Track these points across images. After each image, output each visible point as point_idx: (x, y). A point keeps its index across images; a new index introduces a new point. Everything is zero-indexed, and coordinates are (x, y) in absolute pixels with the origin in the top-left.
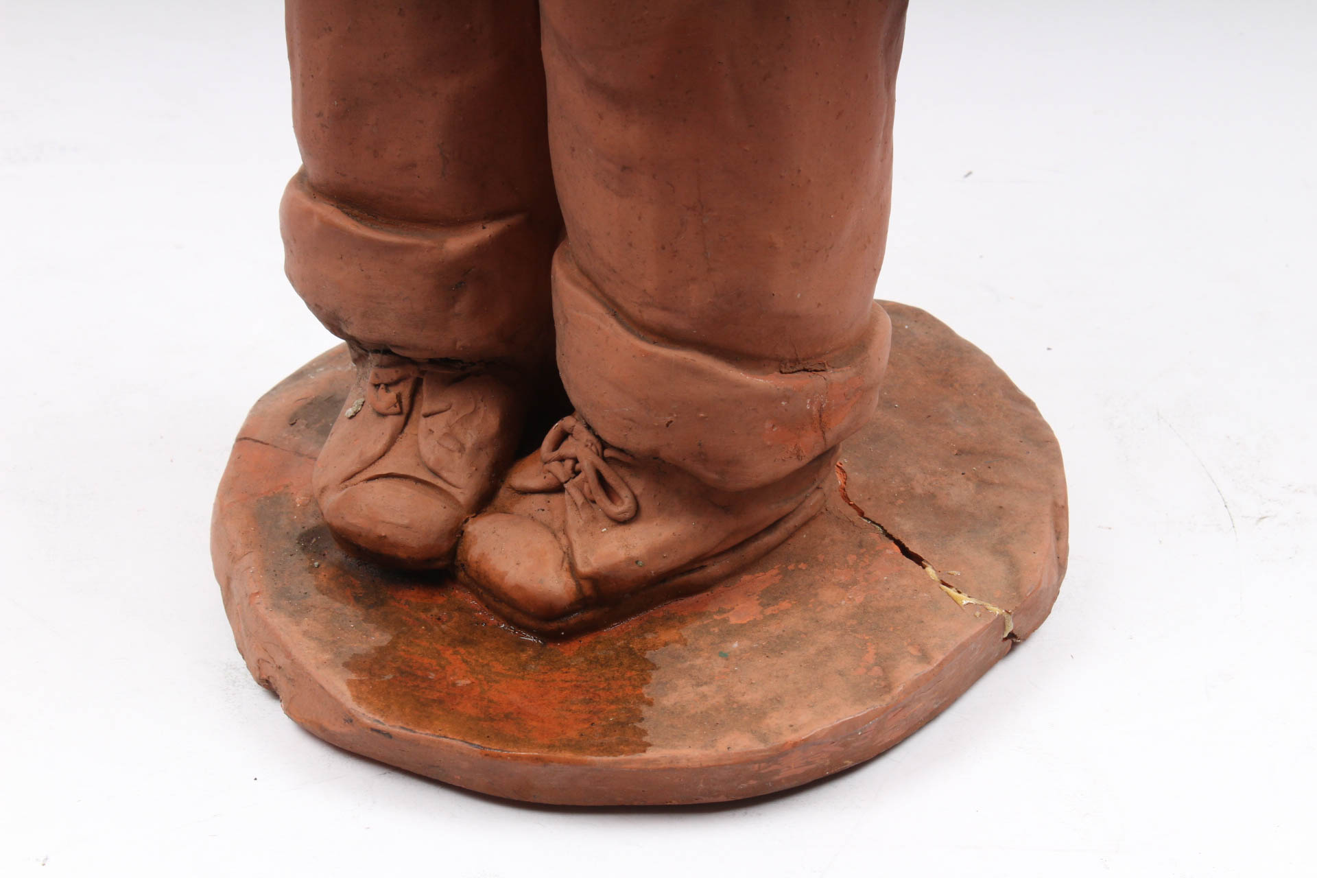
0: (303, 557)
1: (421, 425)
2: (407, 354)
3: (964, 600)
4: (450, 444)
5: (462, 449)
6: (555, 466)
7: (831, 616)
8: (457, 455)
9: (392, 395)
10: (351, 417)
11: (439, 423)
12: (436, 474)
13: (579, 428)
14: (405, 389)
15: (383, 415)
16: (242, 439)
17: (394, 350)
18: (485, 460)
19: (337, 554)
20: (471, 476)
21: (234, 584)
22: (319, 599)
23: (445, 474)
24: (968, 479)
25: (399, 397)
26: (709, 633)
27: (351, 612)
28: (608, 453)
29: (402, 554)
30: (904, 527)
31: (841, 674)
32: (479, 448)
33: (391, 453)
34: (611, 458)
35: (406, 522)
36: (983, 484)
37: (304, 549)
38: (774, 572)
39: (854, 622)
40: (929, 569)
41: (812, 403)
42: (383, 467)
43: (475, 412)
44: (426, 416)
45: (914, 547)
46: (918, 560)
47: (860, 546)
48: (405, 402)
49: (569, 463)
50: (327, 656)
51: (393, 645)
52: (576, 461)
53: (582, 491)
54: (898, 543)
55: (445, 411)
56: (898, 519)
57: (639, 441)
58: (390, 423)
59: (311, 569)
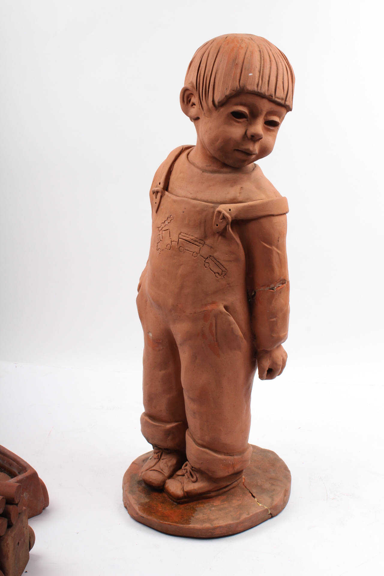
0: (138, 485)
1: (161, 461)
2: (159, 447)
3: (260, 505)
4: (165, 465)
5: (168, 466)
6: (183, 471)
7: (234, 505)
8: (166, 467)
9: (157, 455)
10: (150, 459)
11: (164, 461)
12: (162, 470)
13: (188, 463)
14: (159, 454)
15: (155, 459)
16: (133, 463)
17: (157, 446)
18: (172, 469)
19: (144, 485)
20: (168, 471)
21: (124, 488)
22: (138, 492)
23: (164, 470)
24: (270, 484)
25: (158, 456)
26: (209, 506)
27: (143, 495)
28: (193, 469)
29: (154, 485)
30: (254, 491)
31: (231, 515)
32: (171, 466)
33: (155, 466)
34: (193, 470)
35: (155, 479)
36: (272, 484)
37: (138, 483)
38: (225, 496)
39: (237, 507)
40: (256, 499)
41: (230, 462)
42: (153, 469)
43: (172, 459)
44: (162, 459)
45: (254, 495)
46: (254, 497)
47: (244, 493)
48: (159, 456)
49: (186, 470)
50: (136, 502)
51: (149, 502)
52: (187, 469)
53: (187, 476)
54: (252, 494)
55: (165, 459)
56: (253, 489)
57: (197, 466)
58: (156, 460)
59: (138, 487)
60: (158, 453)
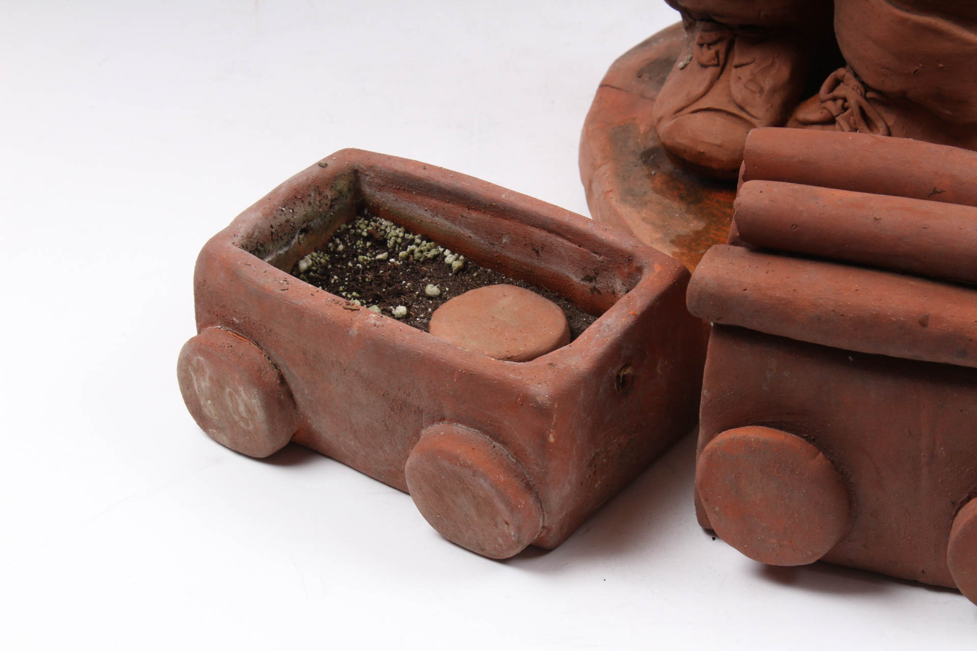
0: (644, 167)
1: (733, 73)
2: (724, 21)
4: (753, 87)
5: (761, 91)
6: (830, 105)
8: (758, 95)
9: (712, 51)
10: (682, 68)
11: (746, 72)
12: (742, 108)
13: (849, 75)
14: (721, 48)
15: (704, 66)
16: (604, 86)
17: (715, 18)
18: (778, 100)
19: (668, 166)
20: (767, 110)
21: (594, 185)
22: (654, 196)
23: (749, 109)
25: (717, 53)
27: (676, 206)
28: (869, 95)
29: (715, 166)
32: (774, 91)
33: (710, 94)
34: (871, 98)
35: (719, 142)
37: (645, 162)
42: (703, 104)
43: (772, 65)
44: (736, 67)
48: (722, 57)
49: (840, 102)
50: (658, 236)
51: (706, 230)
52: (845, 100)
53: (848, 123)
55: (750, 63)
57: (892, 85)
58: (710, 72)
59: (649, 176)
60: (715, 43)
